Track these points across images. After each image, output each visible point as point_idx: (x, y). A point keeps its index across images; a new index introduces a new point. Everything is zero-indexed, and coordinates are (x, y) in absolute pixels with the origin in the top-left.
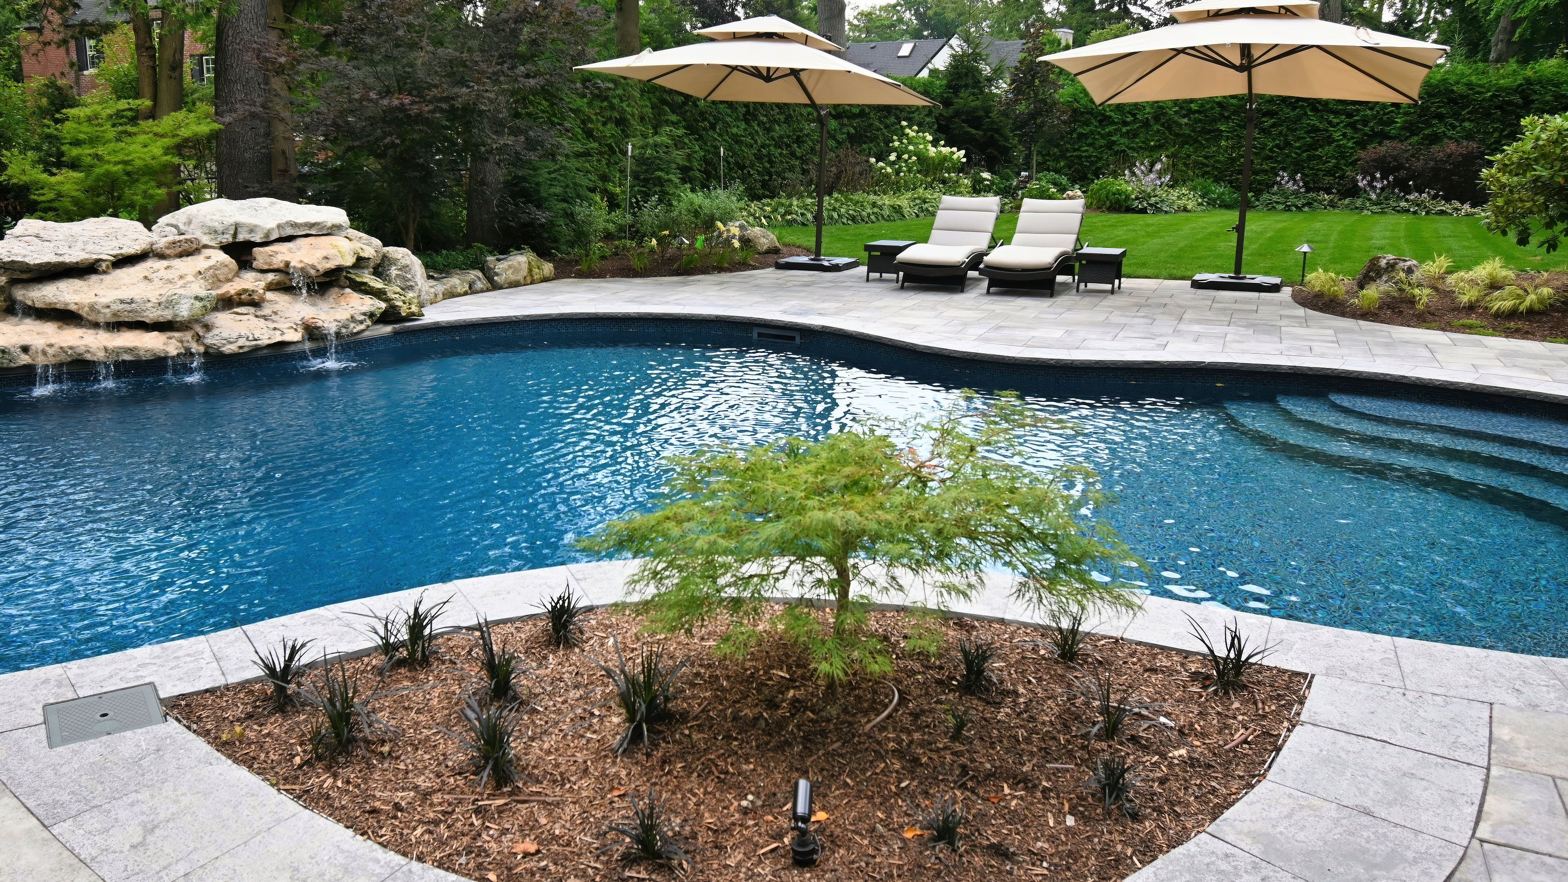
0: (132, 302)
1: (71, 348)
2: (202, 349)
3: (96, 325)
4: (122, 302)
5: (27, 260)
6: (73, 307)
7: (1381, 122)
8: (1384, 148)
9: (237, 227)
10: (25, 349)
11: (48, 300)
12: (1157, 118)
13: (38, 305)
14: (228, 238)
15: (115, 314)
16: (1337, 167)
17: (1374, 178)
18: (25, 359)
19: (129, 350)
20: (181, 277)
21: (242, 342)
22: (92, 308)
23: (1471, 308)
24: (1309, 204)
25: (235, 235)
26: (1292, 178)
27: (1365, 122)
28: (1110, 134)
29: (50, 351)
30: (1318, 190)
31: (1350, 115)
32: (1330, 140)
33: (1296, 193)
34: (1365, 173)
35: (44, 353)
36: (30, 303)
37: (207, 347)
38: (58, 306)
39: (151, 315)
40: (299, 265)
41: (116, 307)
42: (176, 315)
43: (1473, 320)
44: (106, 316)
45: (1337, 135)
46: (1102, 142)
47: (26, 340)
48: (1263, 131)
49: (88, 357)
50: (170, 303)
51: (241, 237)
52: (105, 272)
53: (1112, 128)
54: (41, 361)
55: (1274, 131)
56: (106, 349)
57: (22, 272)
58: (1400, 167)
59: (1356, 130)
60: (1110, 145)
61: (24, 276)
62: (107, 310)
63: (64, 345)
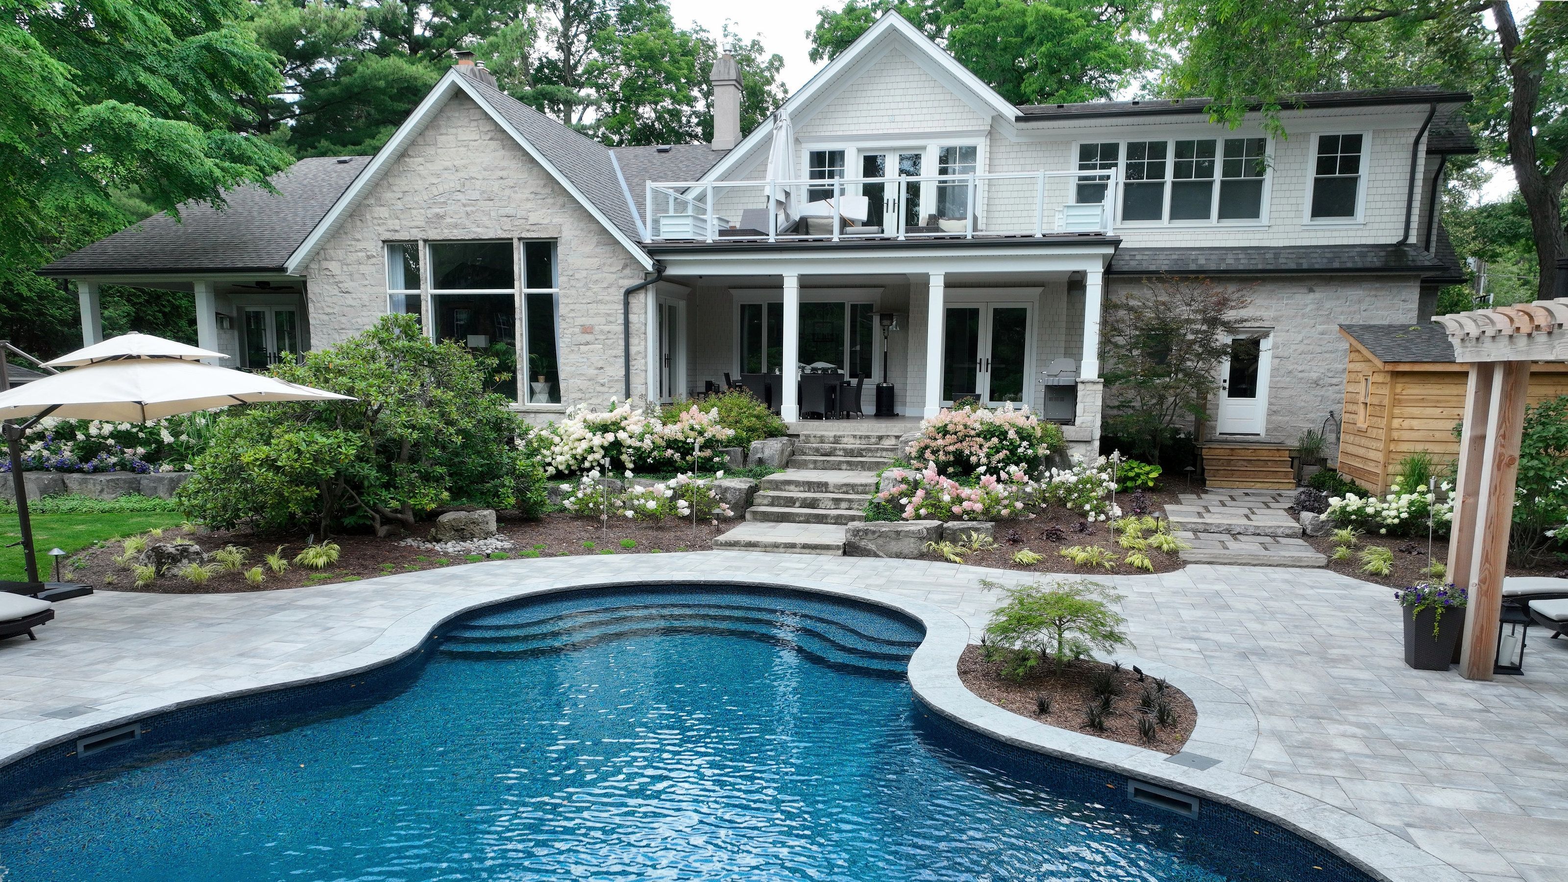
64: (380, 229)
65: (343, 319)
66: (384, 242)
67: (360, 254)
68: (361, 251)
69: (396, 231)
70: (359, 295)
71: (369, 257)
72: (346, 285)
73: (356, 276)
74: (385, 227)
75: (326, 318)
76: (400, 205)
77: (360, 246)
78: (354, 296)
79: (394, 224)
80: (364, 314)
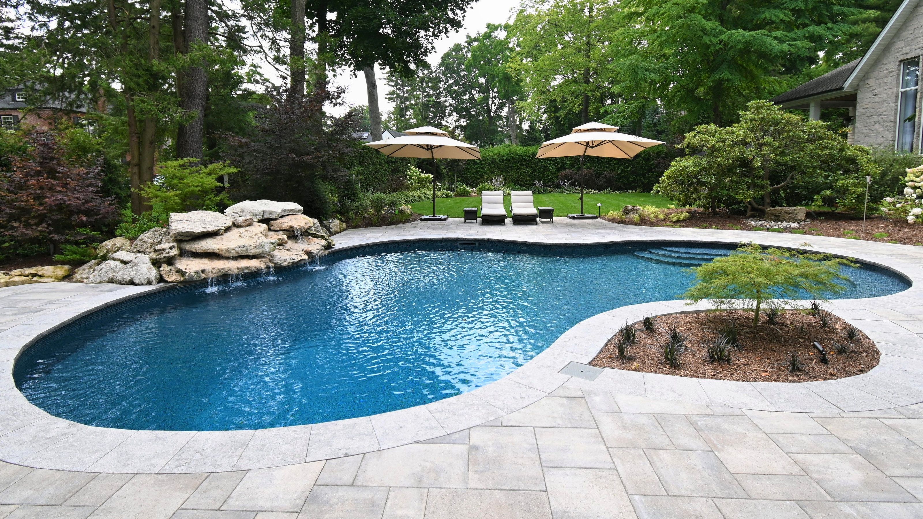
0: (244, 247)
1: (222, 269)
2: (273, 265)
3: (227, 258)
4: (240, 247)
5: (194, 231)
6: (217, 251)
7: (563, 163)
8: (567, 172)
9: (264, 212)
10: (203, 271)
11: (204, 249)
12: (492, 162)
13: (198, 251)
14: (260, 217)
15: (237, 253)
16: (551, 178)
17: (565, 182)
18: (203, 276)
19: (247, 268)
20: (255, 235)
21: (288, 261)
22: (227, 250)
23: (663, 220)
24: (545, 191)
25: (263, 216)
26: (539, 182)
27: (559, 164)
28: (477, 168)
29: (214, 271)
30: (547, 186)
31: (554, 161)
32: (548, 169)
33: (540, 187)
34: (562, 180)
35: (212, 273)
36: (194, 250)
37: (275, 264)
38: (209, 251)
39: (253, 252)
40: (298, 227)
41: (237, 249)
42: (264, 251)
43: (666, 224)
44: (233, 254)
45: (550, 168)
46: (475, 171)
47: (203, 267)
48: (527, 166)
49: (230, 272)
50: (260, 246)
51: (266, 217)
52: (222, 235)
53: (477, 166)
54: (211, 275)
55: (531, 167)
56: (238, 268)
57: (187, 236)
58: (572, 178)
59: (556, 166)
60: (477, 172)
61: (187, 239)
62: (233, 251)
63: (220, 268)
64: (898, 55)
65: (872, 110)
66: (901, 61)
67: (885, 72)
68: (886, 70)
69: (907, 53)
70: (882, 95)
71: (890, 72)
72: (876, 91)
73: (882, 85)
74: (901, 53)
75: (864, 111)
76: (911, 37)
77: (886, 67)
78: (879, 96)
79: (907, 49)
80: (884, 106)
